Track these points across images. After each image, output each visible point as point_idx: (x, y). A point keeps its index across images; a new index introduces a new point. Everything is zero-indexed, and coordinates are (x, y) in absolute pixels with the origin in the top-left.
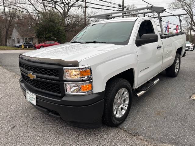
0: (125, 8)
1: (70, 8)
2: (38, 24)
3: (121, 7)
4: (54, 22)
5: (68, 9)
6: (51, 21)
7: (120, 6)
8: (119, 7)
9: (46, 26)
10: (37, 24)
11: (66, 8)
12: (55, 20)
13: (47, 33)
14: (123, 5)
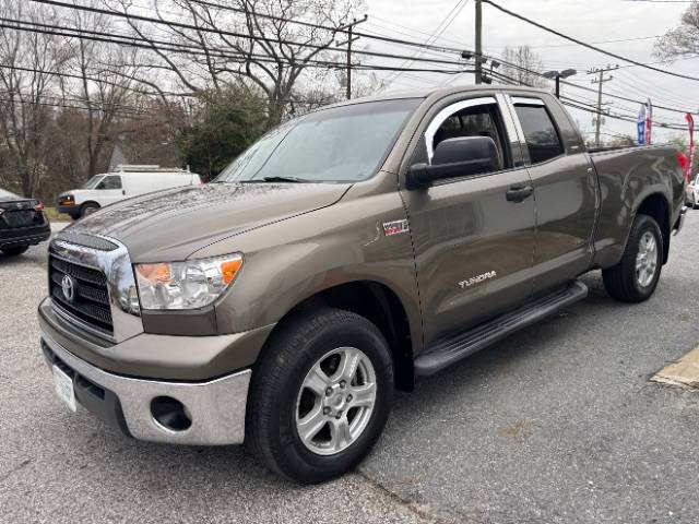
0: (485, 61)
1: (298, 72)
2: (190, 129)
3: (472, 60)
4: (240, 122)
5: (293, 77)
6: (231, 118)
7: (466, 55)
8: (464, 60)
9: (215, 136)
10: (186, 131)
11: (283, 74)
12: (245, 115)
13: (219, 160)
14: (478, 53)
